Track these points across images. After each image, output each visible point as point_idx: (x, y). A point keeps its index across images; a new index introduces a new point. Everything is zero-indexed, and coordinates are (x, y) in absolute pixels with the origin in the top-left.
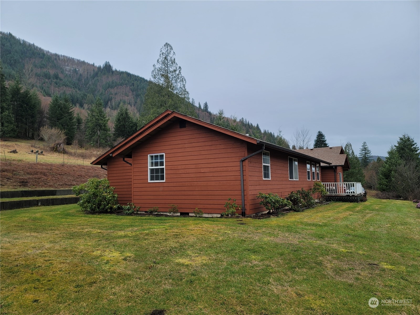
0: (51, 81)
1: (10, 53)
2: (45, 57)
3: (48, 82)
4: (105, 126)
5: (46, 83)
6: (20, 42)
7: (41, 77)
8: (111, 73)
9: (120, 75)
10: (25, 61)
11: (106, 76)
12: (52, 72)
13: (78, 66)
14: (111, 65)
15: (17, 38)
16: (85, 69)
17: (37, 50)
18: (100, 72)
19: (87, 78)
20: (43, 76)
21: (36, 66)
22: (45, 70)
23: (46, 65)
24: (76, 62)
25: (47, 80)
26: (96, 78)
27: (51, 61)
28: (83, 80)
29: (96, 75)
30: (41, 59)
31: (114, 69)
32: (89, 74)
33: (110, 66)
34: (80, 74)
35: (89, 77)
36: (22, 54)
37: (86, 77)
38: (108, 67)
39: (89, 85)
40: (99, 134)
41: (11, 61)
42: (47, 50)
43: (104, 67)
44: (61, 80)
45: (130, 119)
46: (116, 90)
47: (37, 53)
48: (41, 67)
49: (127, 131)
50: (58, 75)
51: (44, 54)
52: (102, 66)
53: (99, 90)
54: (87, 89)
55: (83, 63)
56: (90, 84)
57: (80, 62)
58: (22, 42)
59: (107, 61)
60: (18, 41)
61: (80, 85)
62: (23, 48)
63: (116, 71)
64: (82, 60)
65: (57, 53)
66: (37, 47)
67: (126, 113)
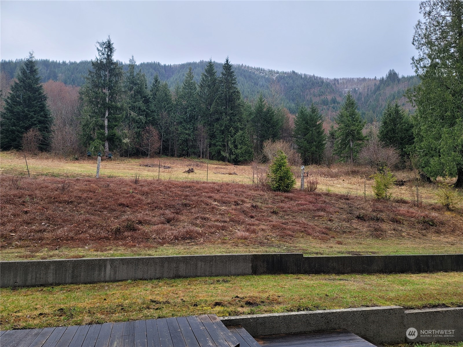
0: (329, 107)
1: (293, 89)
2: (324, 84)
3: (326, 109)
4: (359, 133)
5: (323, 110)
6: (302, 77)
7: (319, 105)
8: (396, 82)
9: (409, 82)
10: (306, 93)
11: (390, 87)
12: (329, 98)
13: (357, 86)
14: (397, 72)
15: (299, 73)
16: (366, 86)
17: (317, 80)
18: (382, 85)
19: (368, 94)
20: (321, 104)
21: (315, 95)
22: (322, 98)
23: (325, 92)
24: (356, 81)
25: (325, 107)
26: (378, 93)
27: (329, 87)
28: (363, 99)
29: (378, 88)
30: (320, 87)
31: (400, 76)
32: (369, 90)
33: (395, 74)
34: (360, 93)
35: (369, 93)
36: (303, 87)
37: (366, 95)
38: (393, 76)
39: (369, 102)
40: (351, 146)
41: (293, 96)
42: (326, 77)
43: (387, 78)
44: (338, 103)
45: (402, 120)
46: (403, 100)
47: (316, 82)
48: (319, 96)
49: (399, 138)
50: (336, 99)
51: (322, 82)
52: (385, 77)
53: (382, 105)
54: (367, 107)
55: (364, 80)
56: (371, 101)
57: (360, 81)
58: (303, 76)
59: (392, 69)
60: (300, 76)
61: (360, 105)
62: (304, 82)
63: (403, 77)
64: (362, 77)
65: (336, 78)
66: (317, 77)
67: (397, 112)
